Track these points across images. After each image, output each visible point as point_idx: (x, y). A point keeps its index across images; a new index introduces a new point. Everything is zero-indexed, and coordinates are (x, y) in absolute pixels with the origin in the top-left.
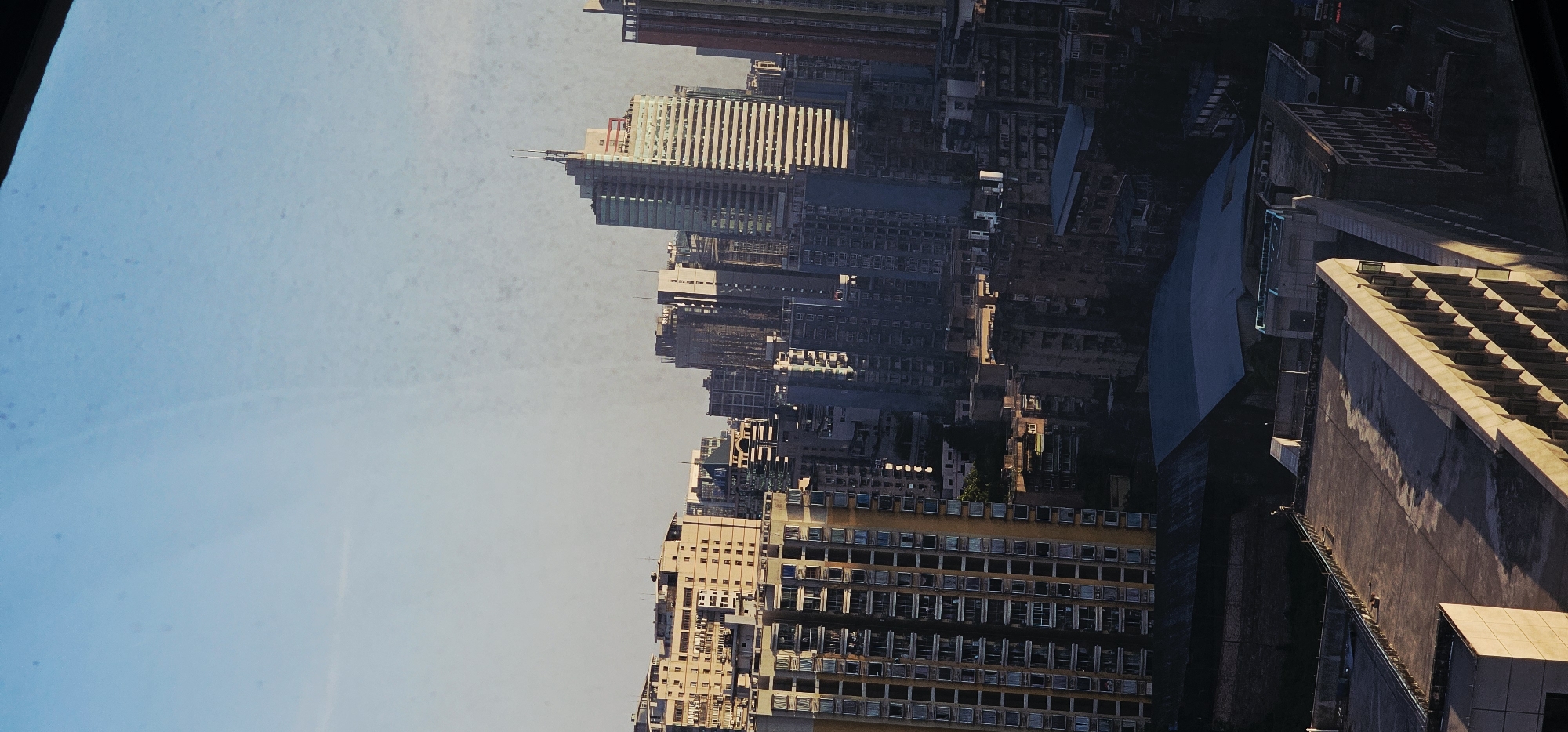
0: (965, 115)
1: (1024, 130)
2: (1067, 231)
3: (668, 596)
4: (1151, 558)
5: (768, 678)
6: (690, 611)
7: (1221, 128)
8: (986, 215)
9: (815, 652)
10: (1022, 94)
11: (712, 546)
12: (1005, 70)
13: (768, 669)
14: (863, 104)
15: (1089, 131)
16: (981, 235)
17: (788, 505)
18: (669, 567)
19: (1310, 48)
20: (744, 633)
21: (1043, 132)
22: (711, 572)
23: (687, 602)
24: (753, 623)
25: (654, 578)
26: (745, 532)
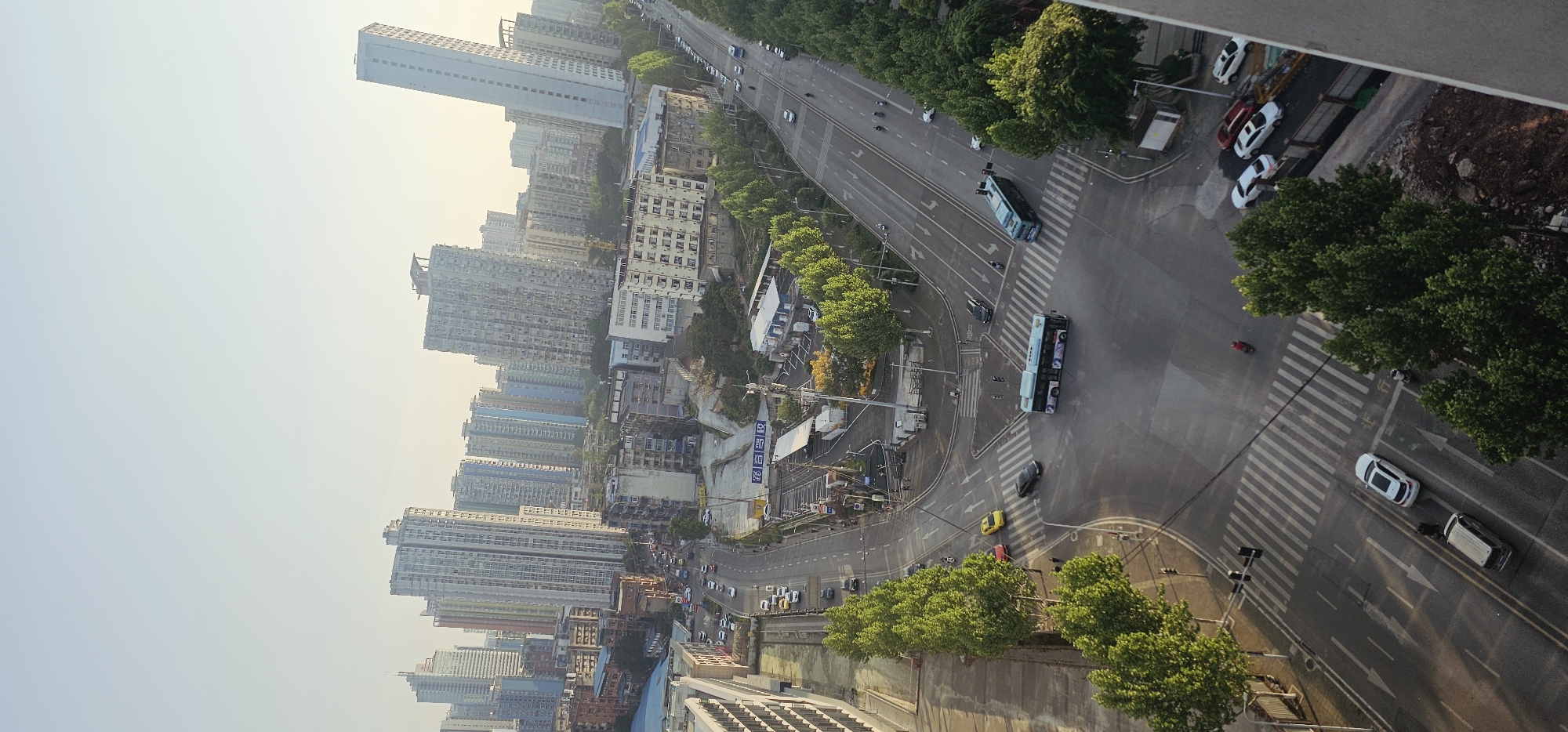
0: (564, 653)
1: (585, 657)
2: (600, 696)
7: (657, 654)
8: (569, 691)
10: (585, 643)
12: (579, 634)
14: (526, 650)
15: (609, 656)
16: (567, 699)
19: (688, 623)
21: (593, 658)
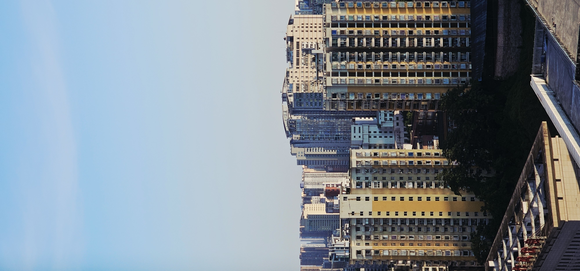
3: (291, 45)
4: (469, 17)
5: (329, 72)
6: (299, 50)
9: (346, 61)
11: (305, 26)
13: (329, 69)
17: (332, 8)
18: (290, 35)
20: (319, 56)
22: (306, 35)
23: (298, 47)
24: (322, 52)
25: (285, 39)
26: (317, 20)
